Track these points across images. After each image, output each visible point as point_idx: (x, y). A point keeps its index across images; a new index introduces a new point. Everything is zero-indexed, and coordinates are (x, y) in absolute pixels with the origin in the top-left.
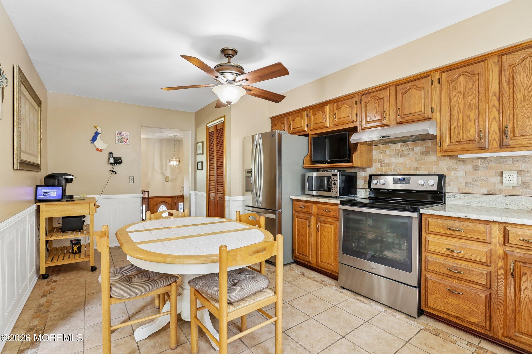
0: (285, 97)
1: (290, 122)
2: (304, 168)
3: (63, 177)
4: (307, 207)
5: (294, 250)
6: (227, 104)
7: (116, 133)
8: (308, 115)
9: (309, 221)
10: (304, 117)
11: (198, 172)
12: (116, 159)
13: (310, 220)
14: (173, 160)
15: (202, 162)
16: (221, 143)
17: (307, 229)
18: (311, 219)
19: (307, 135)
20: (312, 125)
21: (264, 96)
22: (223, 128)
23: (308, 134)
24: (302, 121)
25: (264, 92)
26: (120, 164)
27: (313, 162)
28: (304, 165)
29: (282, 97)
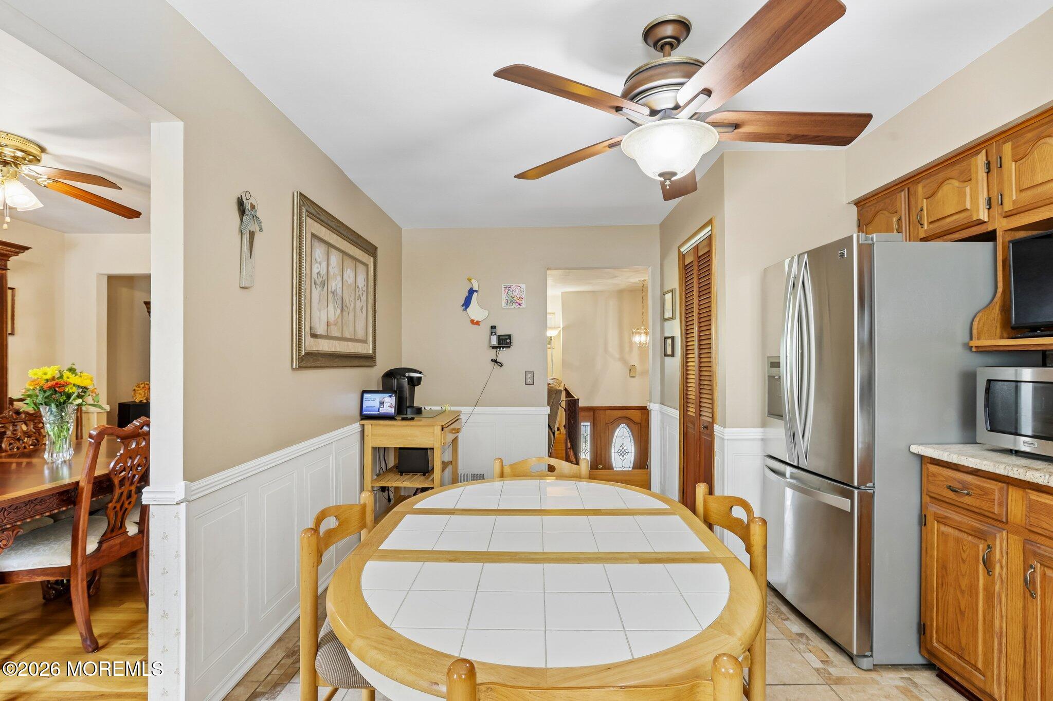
0: (868, 117)
1: (919, 201)
2: (974, 349)
3: (407, 375)
4: (980, 492)
5: (924, 625)
6: (663, 181)
7: (503, 287)
8: (993, 166)
9: (989, 547)
10: (973, 176)
11: (668, 360)
12: (501, 337)
13: (995, 545)
14: (640, 333)
15: (673, 338)
16: (706, 290)
17: (981, 571)
18: (995, 538)
19: (990, 236)
20: (1012, 198)
21: (788, 135)
22: (709, 251)
23: (995, 231)
24: (968, 190)
25: (785, 118)
26: (509, 347)
27: (1013, 328)
28: (971, 339)
29: (862, 121)
